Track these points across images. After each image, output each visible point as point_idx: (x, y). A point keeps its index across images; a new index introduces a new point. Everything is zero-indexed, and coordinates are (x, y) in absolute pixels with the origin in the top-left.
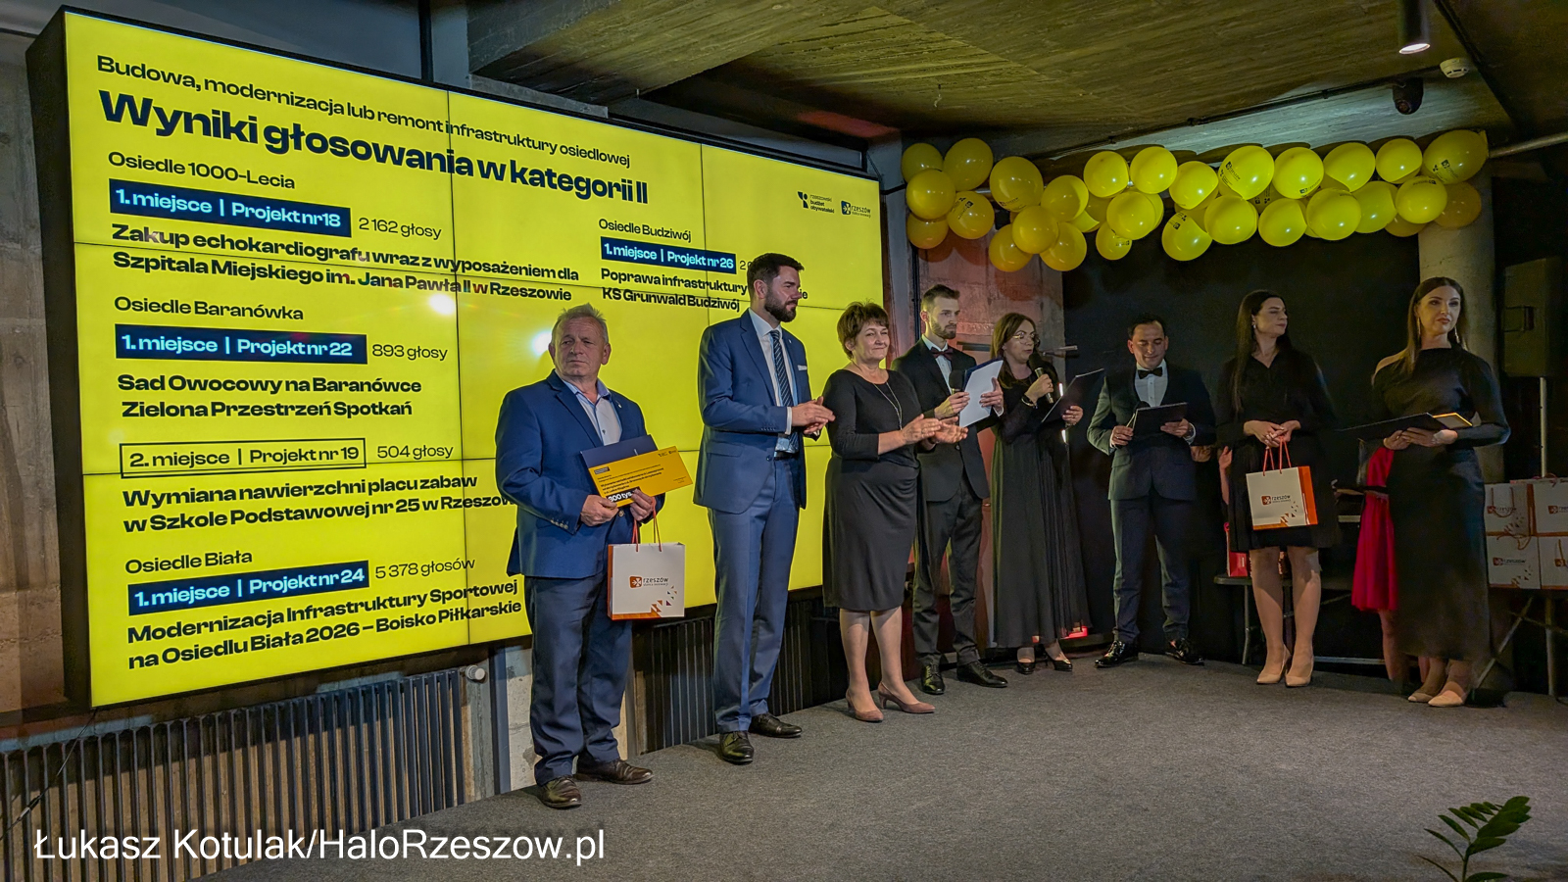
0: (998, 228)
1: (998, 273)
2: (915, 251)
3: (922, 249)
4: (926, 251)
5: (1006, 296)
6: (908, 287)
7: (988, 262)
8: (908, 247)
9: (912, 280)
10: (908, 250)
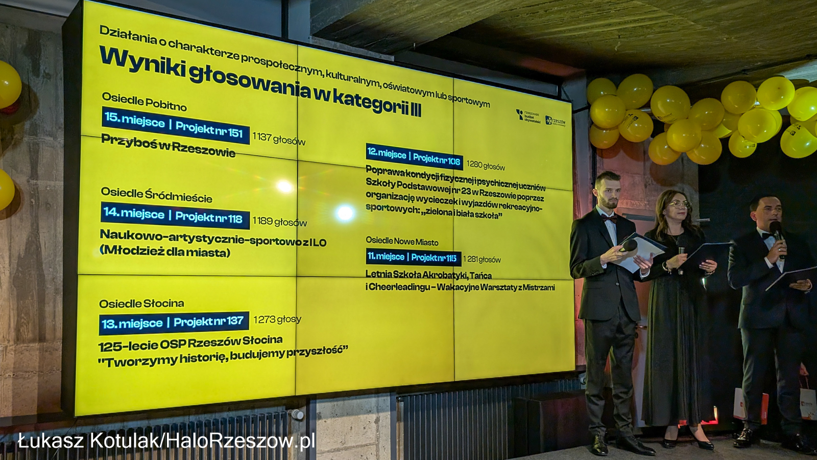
0: (655, 135)
1: (654, 165)
3: (599, 149)
6: (589, 175)
7: (647, 158)
8: (589, 147)
9: (592, 170)
10: (589, 150)
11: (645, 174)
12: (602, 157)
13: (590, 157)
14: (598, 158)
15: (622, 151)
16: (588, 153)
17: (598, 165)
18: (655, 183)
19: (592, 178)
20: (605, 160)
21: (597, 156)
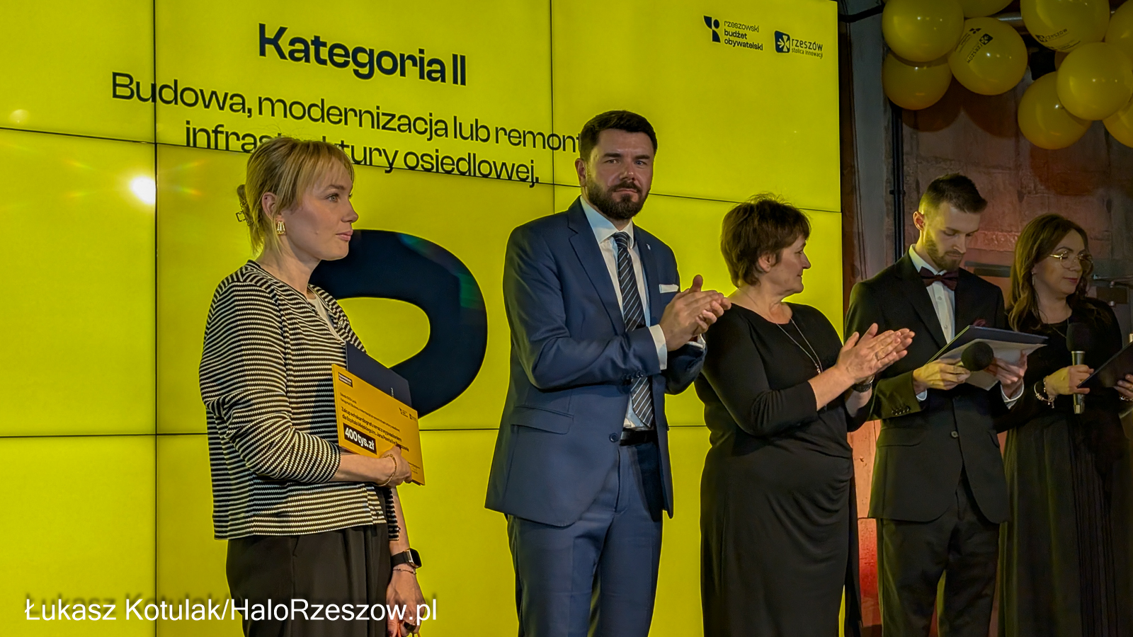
0: (1035, 77)
1: (1036, 151)
2: (898, 114)
3: (909, 111)
4: (915, 113)
5: (1048, 188)
6: (884, 171)
7: (1018, 133)
8: (885, 106)
9: (891, 160)
10: (885, 111)
11: (1018, 167)
12: (916, 127)
13: (886, 129)
14: (906, 130)
15: (963, 116)
16: (883, 120)
17: (906, 148)
18: (1041, 188)
19: (892, 178)
20: (925, 137)
21: (904, 125)
